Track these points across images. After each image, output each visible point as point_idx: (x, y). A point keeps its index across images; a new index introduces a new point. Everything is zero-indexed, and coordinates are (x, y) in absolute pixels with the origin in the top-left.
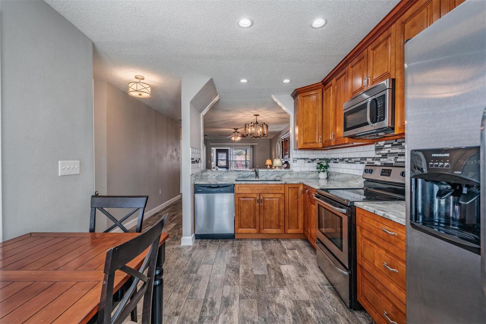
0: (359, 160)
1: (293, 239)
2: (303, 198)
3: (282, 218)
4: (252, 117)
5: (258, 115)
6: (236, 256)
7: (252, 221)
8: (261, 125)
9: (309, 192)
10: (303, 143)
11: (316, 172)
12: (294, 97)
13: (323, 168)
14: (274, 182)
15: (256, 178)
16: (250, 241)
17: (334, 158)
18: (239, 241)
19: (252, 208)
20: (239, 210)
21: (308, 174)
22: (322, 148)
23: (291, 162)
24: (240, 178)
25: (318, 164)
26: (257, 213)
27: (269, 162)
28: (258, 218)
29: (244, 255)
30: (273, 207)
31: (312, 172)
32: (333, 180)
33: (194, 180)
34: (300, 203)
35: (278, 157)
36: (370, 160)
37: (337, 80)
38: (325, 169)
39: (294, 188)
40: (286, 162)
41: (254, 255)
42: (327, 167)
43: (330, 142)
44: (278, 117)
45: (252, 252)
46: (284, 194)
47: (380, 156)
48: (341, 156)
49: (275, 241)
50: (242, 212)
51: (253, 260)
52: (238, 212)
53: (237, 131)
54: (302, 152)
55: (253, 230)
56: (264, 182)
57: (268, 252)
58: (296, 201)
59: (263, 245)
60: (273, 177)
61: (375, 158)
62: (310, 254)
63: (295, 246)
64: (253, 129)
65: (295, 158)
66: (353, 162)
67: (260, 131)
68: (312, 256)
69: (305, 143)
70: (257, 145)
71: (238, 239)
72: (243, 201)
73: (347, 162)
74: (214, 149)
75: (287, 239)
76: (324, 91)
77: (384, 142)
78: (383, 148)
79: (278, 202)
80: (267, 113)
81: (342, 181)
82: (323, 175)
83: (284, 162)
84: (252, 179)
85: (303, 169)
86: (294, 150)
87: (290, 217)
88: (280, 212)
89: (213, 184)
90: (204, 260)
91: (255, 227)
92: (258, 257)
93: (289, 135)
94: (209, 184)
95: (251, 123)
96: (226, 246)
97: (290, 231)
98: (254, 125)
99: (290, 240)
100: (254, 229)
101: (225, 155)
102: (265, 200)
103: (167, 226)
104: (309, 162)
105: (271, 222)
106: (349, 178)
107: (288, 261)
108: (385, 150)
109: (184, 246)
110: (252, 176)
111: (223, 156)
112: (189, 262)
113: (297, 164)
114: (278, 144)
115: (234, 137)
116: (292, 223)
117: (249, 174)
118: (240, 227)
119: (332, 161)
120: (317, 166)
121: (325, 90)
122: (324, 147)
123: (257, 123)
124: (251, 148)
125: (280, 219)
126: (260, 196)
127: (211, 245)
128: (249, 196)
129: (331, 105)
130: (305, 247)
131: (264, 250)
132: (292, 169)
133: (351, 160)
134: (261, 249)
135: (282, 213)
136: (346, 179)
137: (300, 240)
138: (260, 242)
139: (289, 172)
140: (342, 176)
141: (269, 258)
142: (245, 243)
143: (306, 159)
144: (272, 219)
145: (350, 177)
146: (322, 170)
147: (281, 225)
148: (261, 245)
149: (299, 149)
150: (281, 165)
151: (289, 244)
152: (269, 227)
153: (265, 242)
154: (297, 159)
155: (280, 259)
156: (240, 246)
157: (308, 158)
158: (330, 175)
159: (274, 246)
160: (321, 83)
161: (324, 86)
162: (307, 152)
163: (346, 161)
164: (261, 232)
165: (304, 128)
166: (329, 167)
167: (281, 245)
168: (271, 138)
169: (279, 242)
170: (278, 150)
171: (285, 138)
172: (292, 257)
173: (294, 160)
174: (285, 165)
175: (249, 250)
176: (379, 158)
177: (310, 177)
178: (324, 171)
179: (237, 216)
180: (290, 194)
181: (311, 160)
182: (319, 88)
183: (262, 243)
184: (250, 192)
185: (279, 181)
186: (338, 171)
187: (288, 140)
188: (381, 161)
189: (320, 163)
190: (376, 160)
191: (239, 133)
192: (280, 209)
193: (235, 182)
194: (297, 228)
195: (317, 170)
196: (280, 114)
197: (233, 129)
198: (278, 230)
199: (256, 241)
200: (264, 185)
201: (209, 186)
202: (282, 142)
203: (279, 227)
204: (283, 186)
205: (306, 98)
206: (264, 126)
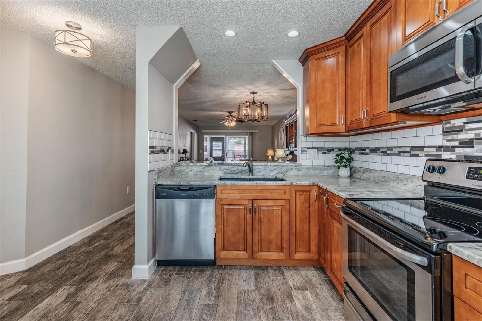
0: (408, 150)
1: (302, 267)
2: (317, 207)
3: (286, 236)
4: (248, 95)
5: (256, 93)
6: (211, 303)
7: (241, 241)
8: (260, 106)
9: (327, 199)
10: (317, 126)
11: (334, 166)
12: (303, 63)
13: (344, 161)
14: (274, 183)
15: (249, 175)
16: (238, 270)
17: (361, 148)
18: (221, 271)
19: (242, 220)
20: (223, 224)
21: (322, 170)
22: (346, 132)
23: (298, 152)
24: (227, 174)
25: (337, 155)
26: (249, 228)
27: (270, 152)
28: (249, 237)
29: (224, 302)
30: (273, 219)
31: (329, 166)
32: (360, 179)
33: (155, 179)
34: (312, 215)
35: (281, 147)
36: (433, 151)
37: (372, 26)
38: (348, 163)
39: (303, 191)
40: (291, 153)
41: (241, 301)
42: (350, 160)
43: (360, 122)
44: (281, 96)
45: (238, 293)
46: (289, 201)
47: (456, 143)
48: (373, 145)
49: (275, 270)
50: (227, 227)
51: (238, 313)
52: (220, 226)
53: (231, 114)
54: (315, 139)
55: (242, 254)
56: (259, 182)
57: (264, 295)
58: (308, 210)
59: (256, 279)
60: (274, 174)
61: (442, 147)
62: (331, 298)
63: (307, 282)
64: (249, 110)
65: (305, 148)
66: (396, 154)
67: (257, 112)
68: (335, 304)
69: (319, 126)
70: (257, 132)
71: (221, 266)
72: (229, 210)
73: (385, 153)
74: (208, 137)
75: (293, 267)
76: (349, 48)
77: (464, 120)
78: (462, 131)
79: (279, 212)
80: (267, 89)
81: (375, 182)
82: (344, 172)
83: (288, 152)
84: (244, 177)
85: (316, 163)
86: (302, 136)
87: (298, 234)
88: (282, 227)
89: (184, 184)
90: (157, 314)
91: (245, 250)
92: (247, 307)
93: (296, 117)
94: (177, 184)
95: (247, 102)
96: (201, 280)
97: (298, 256)
98: (249, 106)
99: (298, 270)
100: (245, 253)
101: (220, 144)
102: (260, 208)
103: (127, 240)
104: (324, 153)
105: (270, 242)
106: (388, 178)
107: (295, 317)
108: (467, 133)
109: (136, 280)
110: (244, 172)
111: (218, 145)
112: (132, 316)
113: (307, 156)
114: (281, 131)
115: (228, 121)
116: (300, 244)
117: (240, 170)
118: (224, 249)
119: (357, 152)
120: (335, 159)
121: (351, 47)
122: (348, 131)
123: (254, 102)
124: (250, 135)
125: (283, 238)
126: (254, 203)
127: (178, 277)
128: (237, 203)
129: (362, 65)
130: (321, 284)
131: (258, 291)
132: (300, 162)
133: (392, 150)
134: (253, 289)
135: (286, 229)
136: (383, 180)
137: (313, 269)
138: (252, 273)
139: (296, 166)
140: (376, 174)
141: (265, 307)
142: (229, 274)
143: (319, 149)
144: (272, 238)
145: (392, 177)
146: (343, 164)
147: (285, 246)
148: (253, 278)
149: (310, 134)
150: (285, 157)
151: (296, 277)
152: (266, 250)
153: (260, 272)
154: (307, 149)
155: (283, 311)
156: (221, 281)
157: (322, 148)
158: (355, 172)
159: (274, 282)
160: (344, 38)
161: (348, 42)
162: (321, 139)
163: (382, 152)
164: (255, 256)
165: (318, 104)
166: (353, 160)
167: (284, 279)
168: (273, 124)
169: (281, 274)
170: (281, 138)
171: (290, 123)
172: (303, 307)
173: (302, 150)
174: (290, 157)
175: (235, 291)
176: (452, 147)
177: (326, 173)
178: (345, 166)
179: (220, 232)
180: (299, 201)
181: (327, 150)
182: (341, 45)
183: (255, 275)
184: (238, 196)
185: (282, 180)
186: (366, 166)
187: (294, 124)
188: (456, 153)
189: (341, 154)
190: (444, 151)
191: (234, 117)
192: (283, 223)
193: (216, 182)
194: (307, 252)
195: (335, 164)
196: (284, 91)
197: (226, 112)
198: (280, 255)
199: (247, 271)
200: (260, 188)
201: (177, 188)
202: (287, 128)
203: (281, 249)
204: (287, 189)
205: (320, 61)
206: (264, 107)
